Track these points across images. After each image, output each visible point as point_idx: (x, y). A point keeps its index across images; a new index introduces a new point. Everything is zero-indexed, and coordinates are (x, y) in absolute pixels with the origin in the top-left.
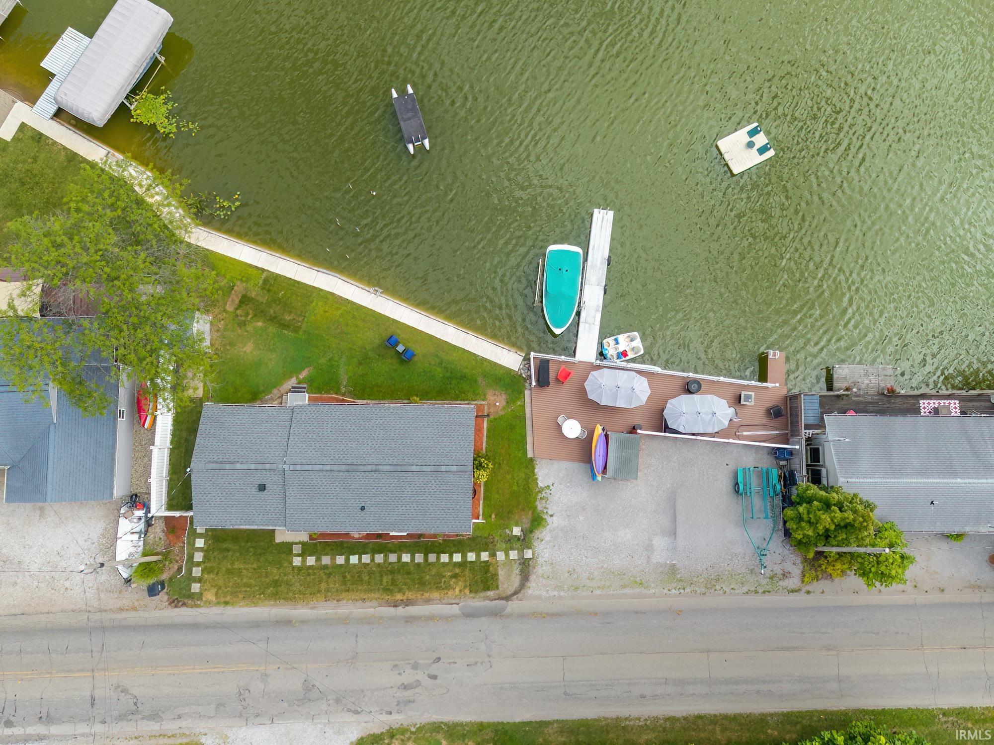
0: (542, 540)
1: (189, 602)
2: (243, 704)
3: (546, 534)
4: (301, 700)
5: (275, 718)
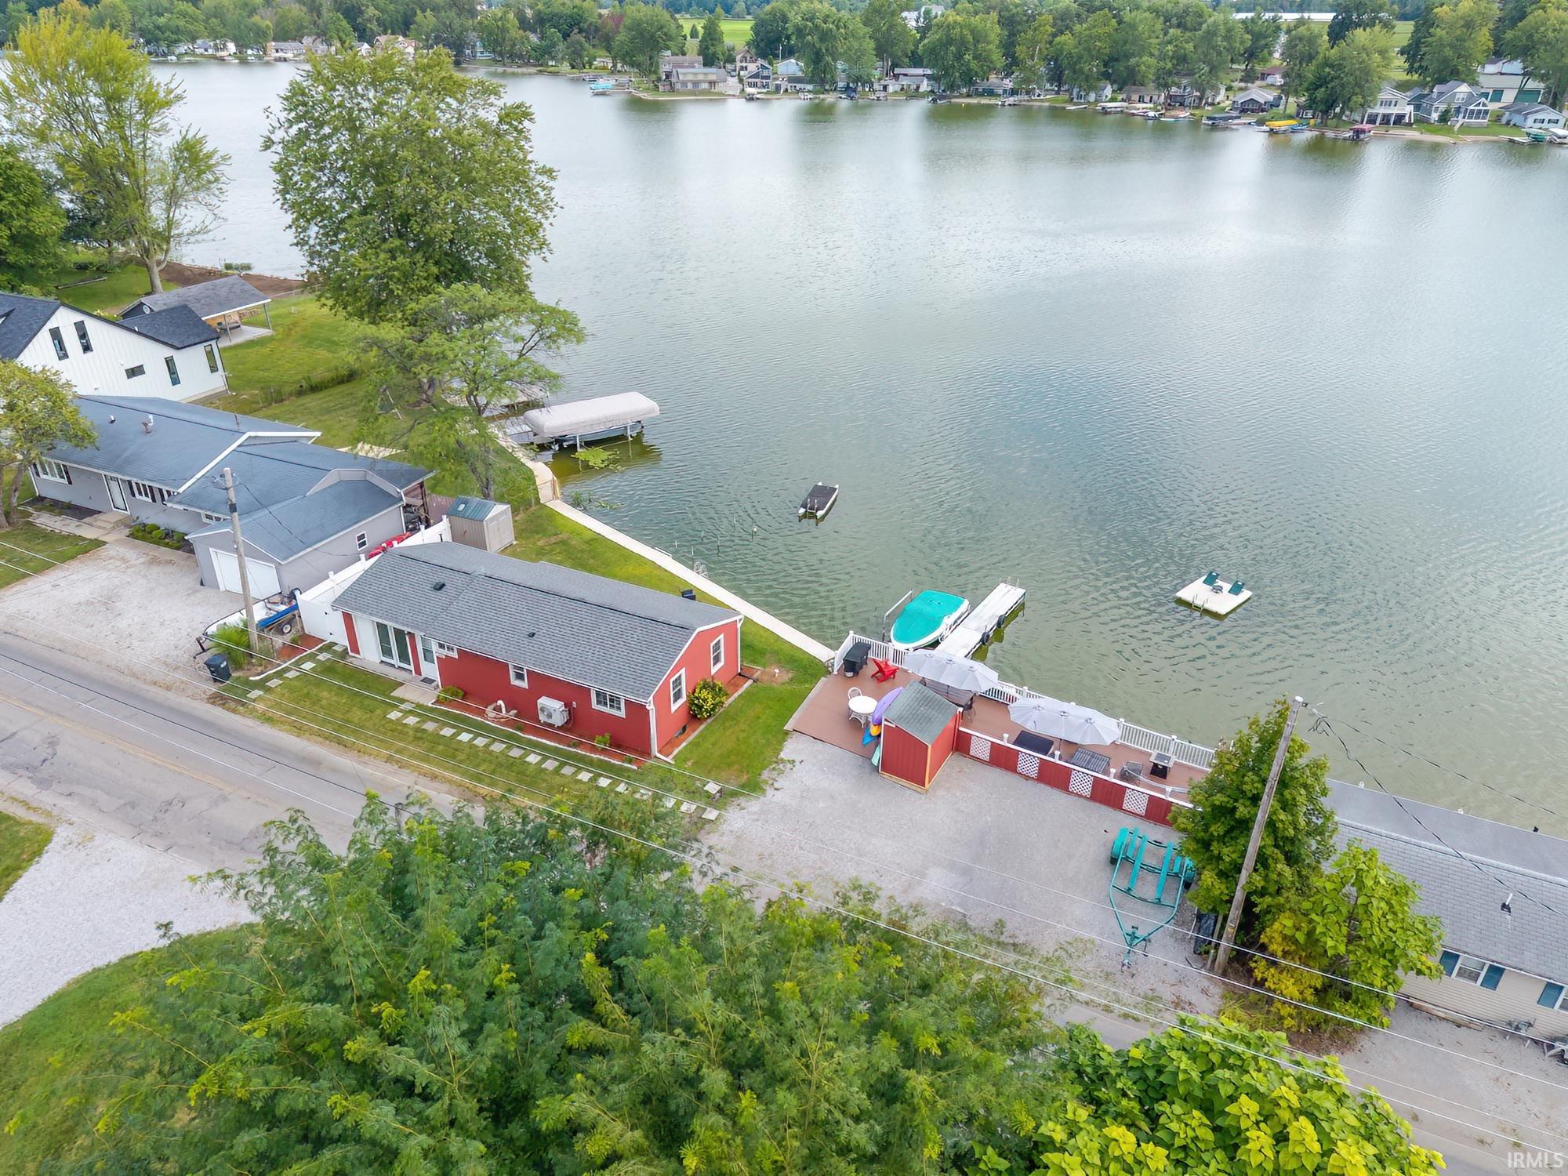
0: (742, 809)
1: (233, 705)
2: (159, 815)
3: (754, 805)
4: (232, 843)
5: (174, 848)
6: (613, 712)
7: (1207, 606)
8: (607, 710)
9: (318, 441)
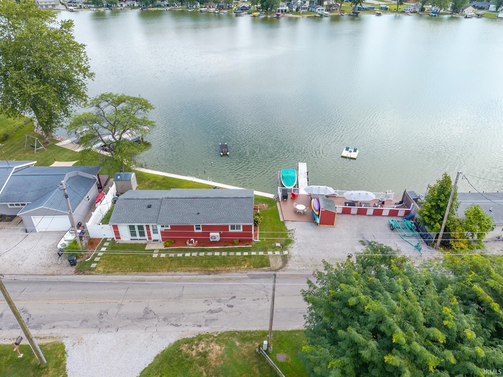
0: (292, 248)
1: (87, 272)
2: (101, 320)
3: (294, 246)
4: (140, 318)
5: (119, 329)
6: (238, 231)
7: (351, 157)
8: (235, 231)
9: (36, 165)
